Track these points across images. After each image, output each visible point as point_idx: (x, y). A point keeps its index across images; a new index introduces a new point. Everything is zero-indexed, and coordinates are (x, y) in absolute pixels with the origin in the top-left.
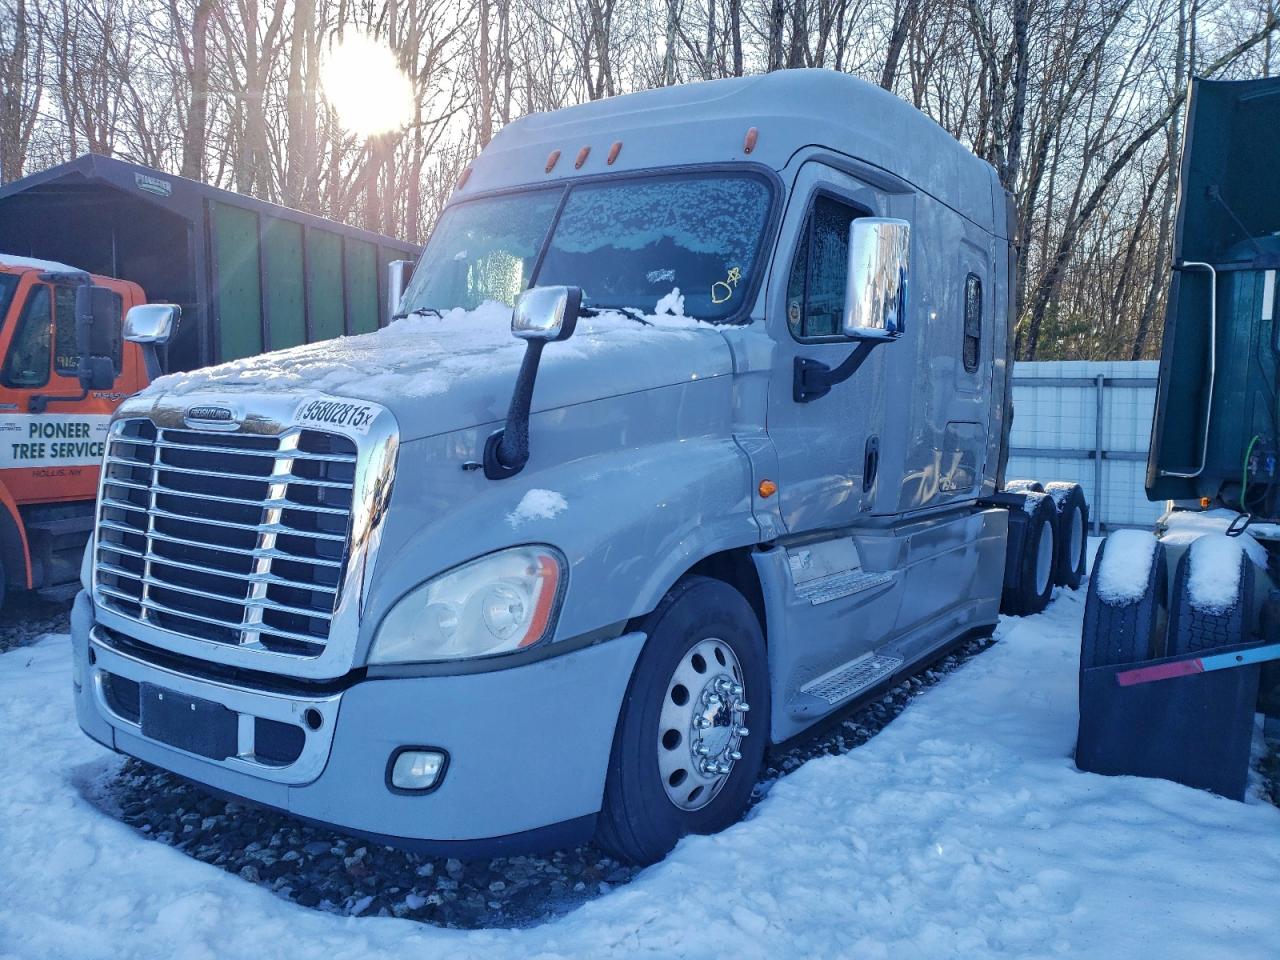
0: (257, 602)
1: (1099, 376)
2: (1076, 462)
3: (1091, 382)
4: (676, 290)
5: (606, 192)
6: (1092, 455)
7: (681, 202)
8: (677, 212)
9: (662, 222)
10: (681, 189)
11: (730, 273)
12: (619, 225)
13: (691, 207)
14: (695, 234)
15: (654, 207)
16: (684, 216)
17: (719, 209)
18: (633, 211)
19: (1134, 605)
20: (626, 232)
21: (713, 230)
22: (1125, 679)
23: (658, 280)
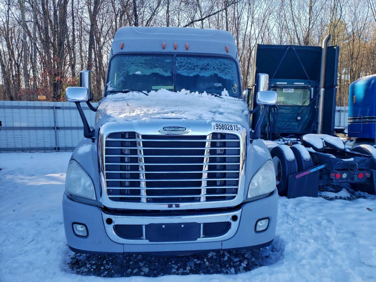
0: (204, 188)
4: (225, 89)
5: (190, 58)
7: (215, 64)
8: (216, 67)
9: (212, 69)
10: (213, 60)
11: (235, 85)
12: (199, 69)
13: (218, 66)
14: (222, 74)
15: (208, 65)
16: (218, 68)
17: (226, 67)
18: (201, 65)
19: (294, 161)
20: (202, 71)
21: (227, 73)
22: (297, 177)
23: (218, 86)
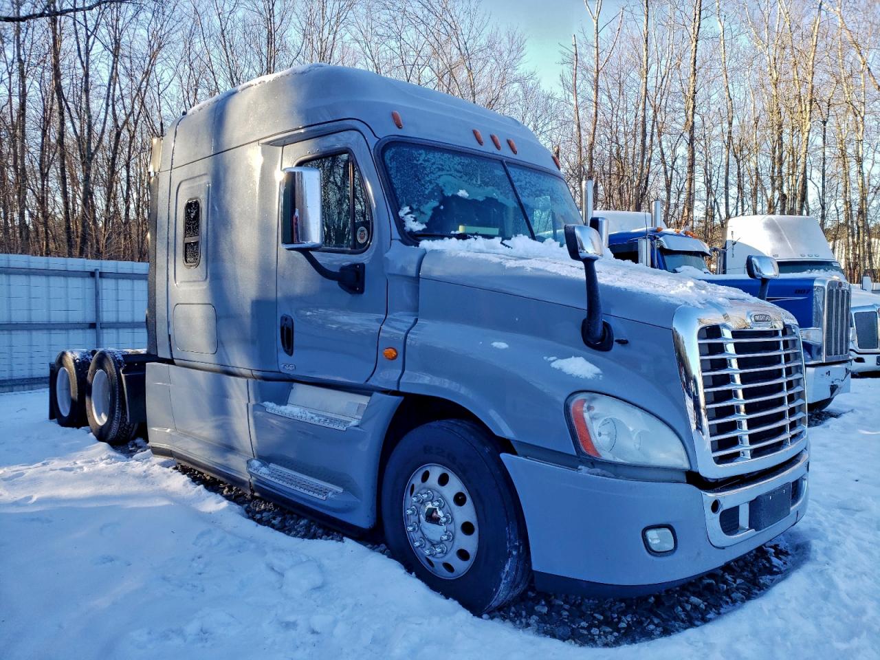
1: (96, 270)
2: (80, 331)
3: (89, 273)
6: (92, 326)
